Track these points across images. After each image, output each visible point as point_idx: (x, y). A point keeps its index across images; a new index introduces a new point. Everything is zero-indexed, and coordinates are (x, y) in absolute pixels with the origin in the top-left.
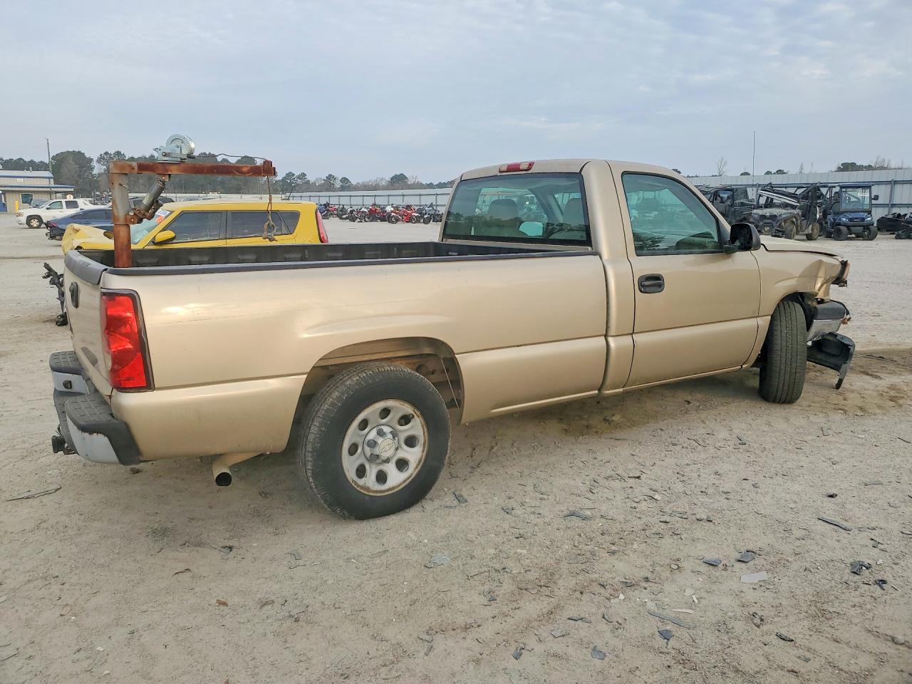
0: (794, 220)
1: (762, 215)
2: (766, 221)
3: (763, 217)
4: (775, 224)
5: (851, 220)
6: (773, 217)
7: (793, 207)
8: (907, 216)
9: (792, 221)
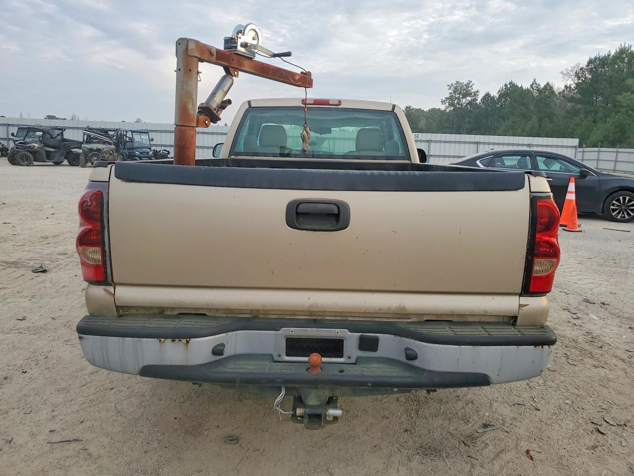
0: (111, 152)
1: (90, 149)
2: (93, 153)
3: (91, 150)
4: (100, 155)
5: (141, 153)
6: (99, 150)
7: (110, 144)
8: (161, 152)
9: (110, 153)
